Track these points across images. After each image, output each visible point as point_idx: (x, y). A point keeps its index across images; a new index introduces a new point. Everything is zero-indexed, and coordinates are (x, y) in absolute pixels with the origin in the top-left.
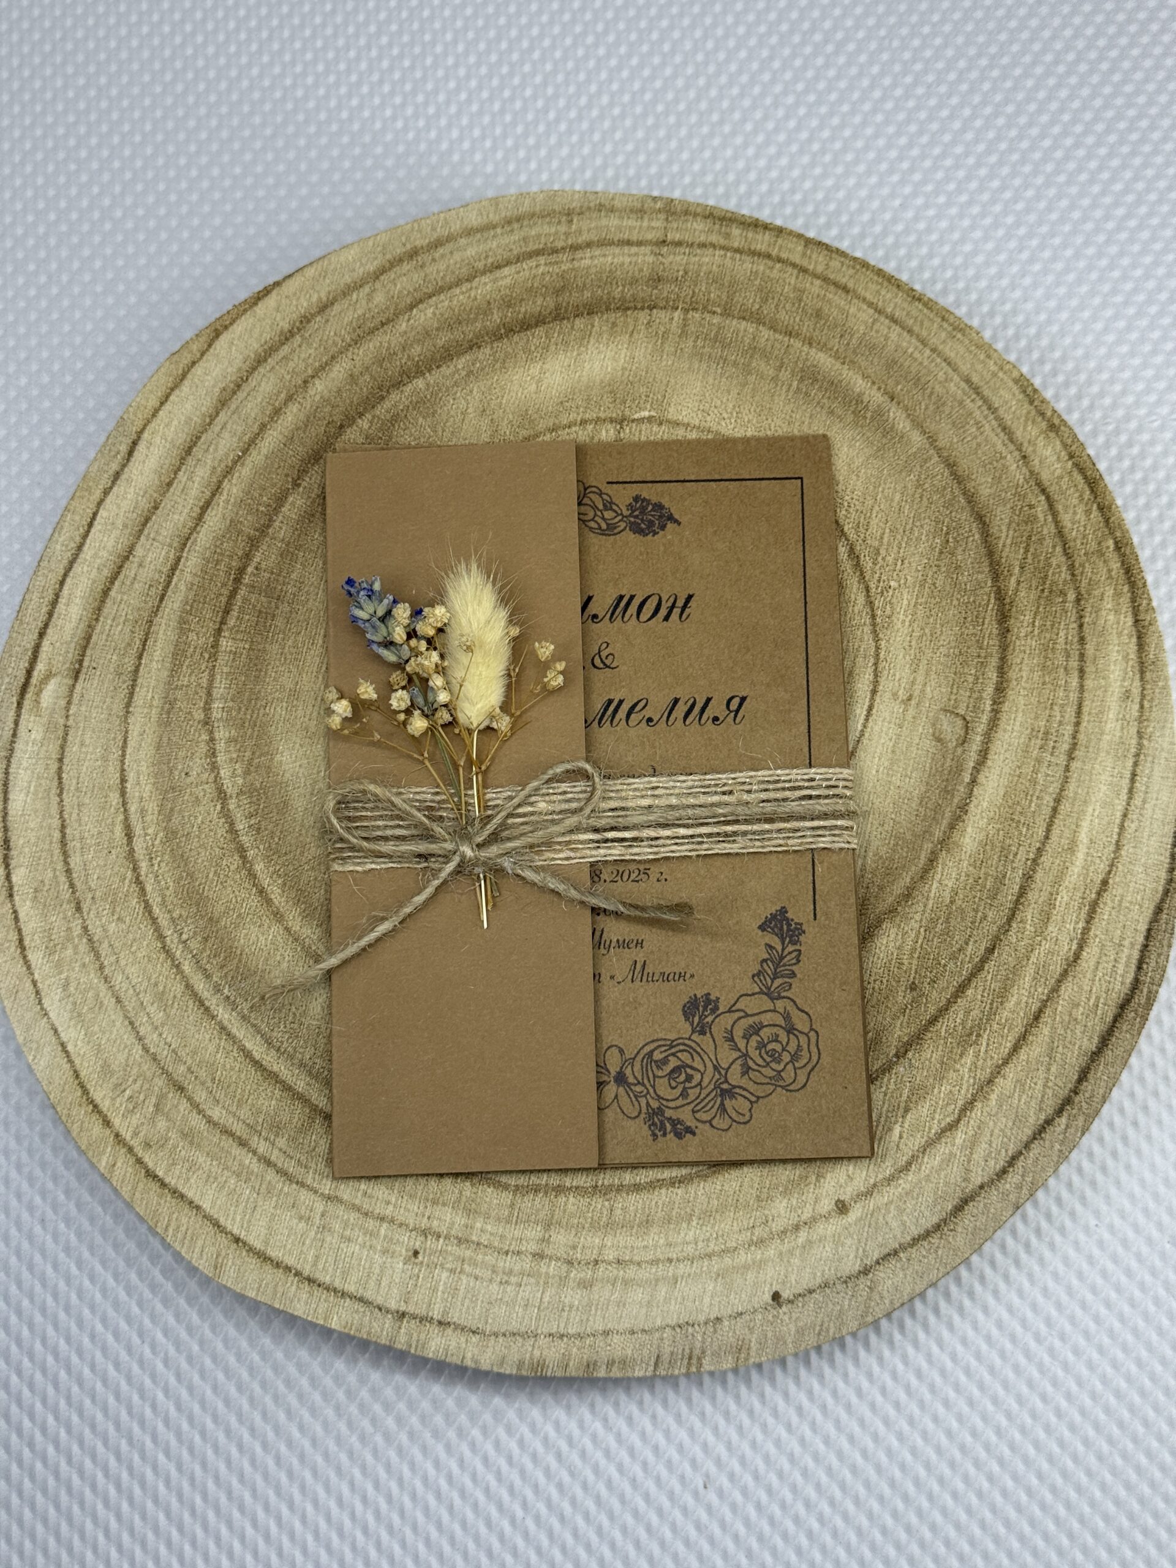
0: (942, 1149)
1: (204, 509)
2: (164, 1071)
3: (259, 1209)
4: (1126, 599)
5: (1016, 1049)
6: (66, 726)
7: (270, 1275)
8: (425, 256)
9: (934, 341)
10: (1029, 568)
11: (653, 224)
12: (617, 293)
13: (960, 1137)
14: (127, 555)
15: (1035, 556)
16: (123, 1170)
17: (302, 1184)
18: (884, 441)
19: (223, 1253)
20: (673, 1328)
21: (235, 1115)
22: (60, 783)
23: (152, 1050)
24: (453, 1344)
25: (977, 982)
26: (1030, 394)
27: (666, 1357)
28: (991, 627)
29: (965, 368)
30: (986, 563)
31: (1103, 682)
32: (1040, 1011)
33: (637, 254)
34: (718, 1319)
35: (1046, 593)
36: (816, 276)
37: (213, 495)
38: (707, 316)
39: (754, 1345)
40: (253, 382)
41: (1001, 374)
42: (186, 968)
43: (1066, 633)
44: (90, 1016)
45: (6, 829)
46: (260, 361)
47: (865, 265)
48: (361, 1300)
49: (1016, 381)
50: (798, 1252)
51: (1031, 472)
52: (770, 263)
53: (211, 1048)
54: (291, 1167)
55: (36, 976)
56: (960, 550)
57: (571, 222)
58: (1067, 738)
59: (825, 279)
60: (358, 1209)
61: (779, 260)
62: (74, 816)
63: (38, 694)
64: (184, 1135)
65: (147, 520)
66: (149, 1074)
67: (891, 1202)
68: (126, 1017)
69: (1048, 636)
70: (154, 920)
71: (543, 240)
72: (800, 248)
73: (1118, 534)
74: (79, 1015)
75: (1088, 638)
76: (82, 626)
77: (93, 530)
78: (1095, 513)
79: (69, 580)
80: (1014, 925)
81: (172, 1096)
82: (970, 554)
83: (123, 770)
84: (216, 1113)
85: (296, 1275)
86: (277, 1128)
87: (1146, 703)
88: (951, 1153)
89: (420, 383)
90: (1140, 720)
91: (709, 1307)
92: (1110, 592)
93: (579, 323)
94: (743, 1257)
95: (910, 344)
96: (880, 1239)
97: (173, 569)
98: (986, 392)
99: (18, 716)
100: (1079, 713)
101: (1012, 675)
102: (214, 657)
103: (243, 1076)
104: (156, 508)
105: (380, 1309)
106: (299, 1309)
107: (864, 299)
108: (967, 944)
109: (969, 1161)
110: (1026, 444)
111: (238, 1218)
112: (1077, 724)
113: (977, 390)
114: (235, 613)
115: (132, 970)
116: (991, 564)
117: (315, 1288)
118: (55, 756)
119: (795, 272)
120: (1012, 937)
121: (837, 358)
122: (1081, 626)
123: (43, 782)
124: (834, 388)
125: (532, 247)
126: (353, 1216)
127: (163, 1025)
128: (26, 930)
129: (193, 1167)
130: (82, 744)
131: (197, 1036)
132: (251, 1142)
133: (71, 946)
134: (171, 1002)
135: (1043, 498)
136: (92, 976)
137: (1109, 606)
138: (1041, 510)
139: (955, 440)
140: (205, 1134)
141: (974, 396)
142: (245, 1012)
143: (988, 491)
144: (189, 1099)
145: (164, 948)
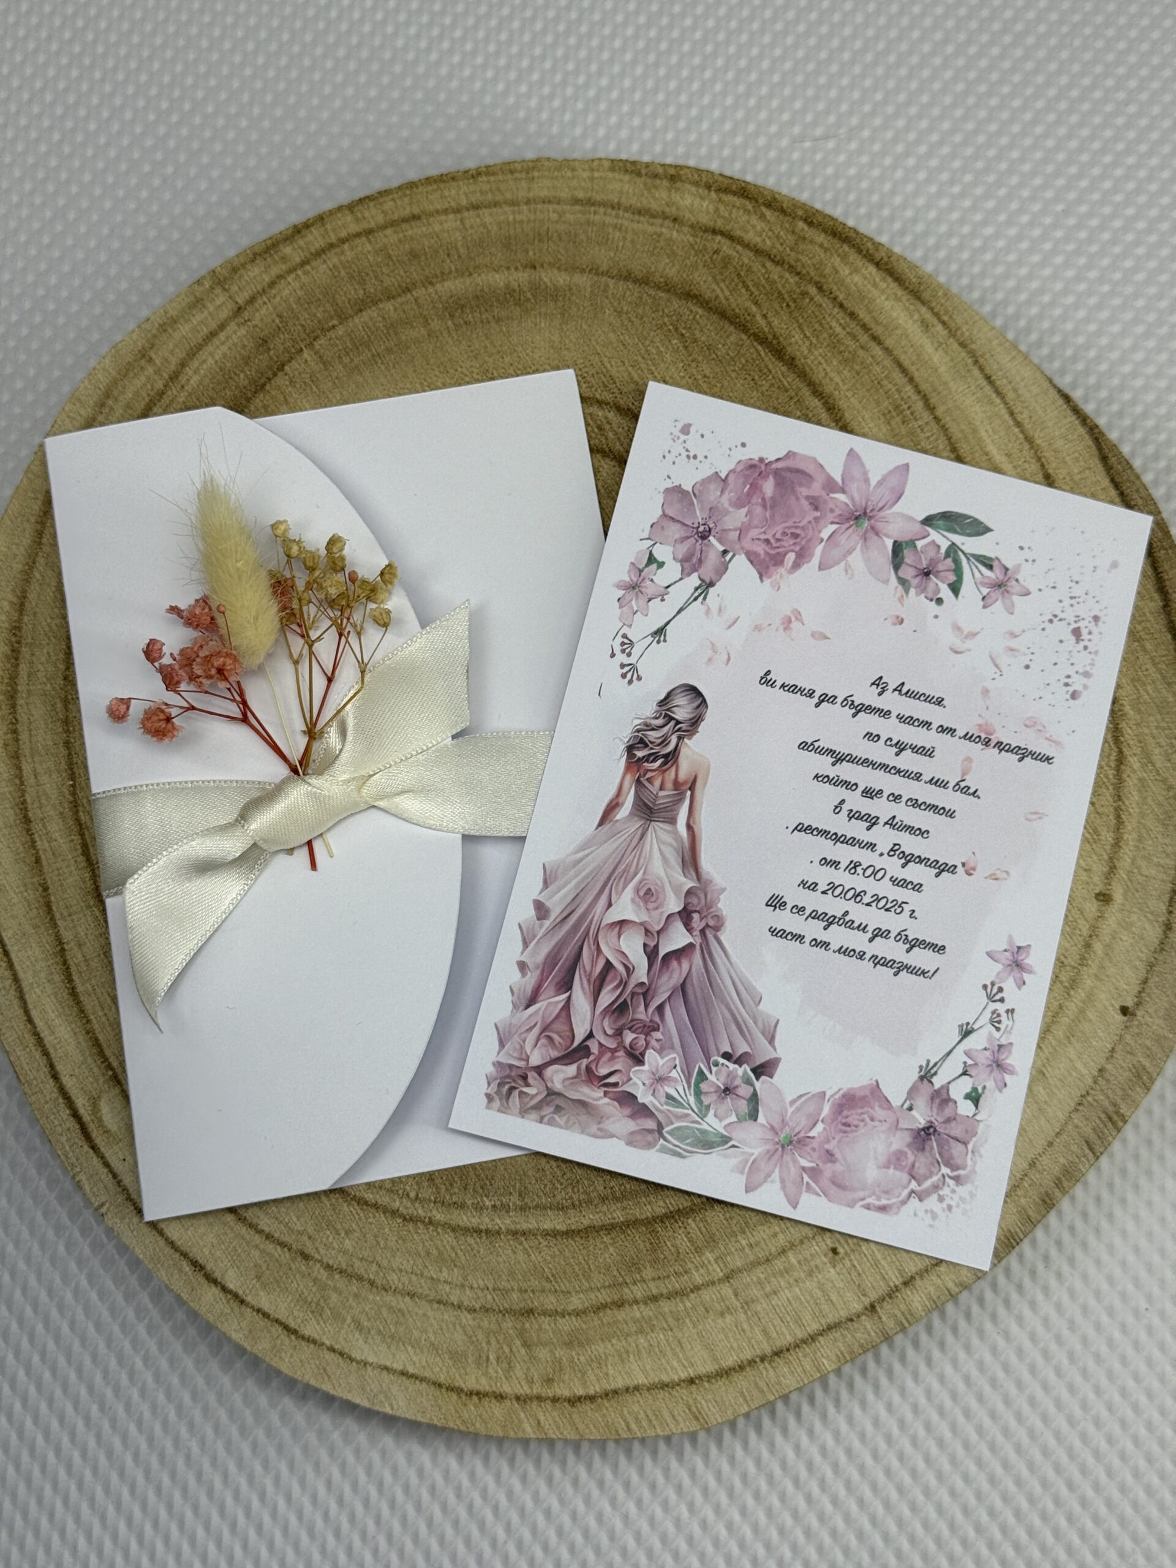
0: (1131, 783)
2: (505, 1312)
3: (684, 1340)
4: (853, 256)
7: (741, 1381)
9: (522, 194)
10: (762, 298)
11: (218, 302)
12: (242, 380)
13: (1134, 762)
14: (61, 951)
15: (757, 285)
16: (549, 1419)
17: (697, 1288)
18: (560, 304)
19: (691, 1402)
20: (1076, 1110)
21: (592, 1290)
23: (477, 1306)
24: (932, 1289)
26: (631, 168)
27: (1093, 1137)
28: (779, 368)
29: (564, 194)
30: (727, 325)
31: (899, 332)
33: (227, 338)
34: (1100, 1070)
35: (793, 305)
36: (384, 227)
38: (331, 334)
39: (1146, 1063)
40: (23, 717)
41: (596, 174)
42: (439, 1216)
43: (837, 322)
44: (401, 1329)
45: (185, 1255)
46: (12, 696)
47: (412, 185)
48: (830, 1328)
49: (612, 169)
50: (1107, 963)
51: (692, 226)
52: (337, 250)
53: (521, 1256)
54: (675, 1284)
55: (328, 1343)
56: (698, 334)
57: (150, 360)
58: (915, 397)
59: (392, 225)
60: (756, 1264)
61: (343, 241)
63: (101, 1124)
64: (569, 1344)
65: (48, 906)
66: (493, 1327)
67: (1134, 860)
68: (431, 1301)
69: (825, 335)
70: (376, 1206)
71: (144, 394)
72: (349, 218)
73: (800, 213)
74: (392, 1337)
75: (856, 310)
76: (81, 1038)
77: (13, 956)
78: (768, 213)
79: (34, 1013)
81: (531, 1325)
82: (708, 329)
84: (576, 1302)
85: (762, 1360)
86: (634, 1265)
87: (946, 318)
88: (1140, 780)
90: (952, 333)
91: (1086, 1070)
92: (837, 261)
94: (1072, 1007)
95: (507, 214)
96: (1154, 893)
98: (598, 197)
99: (102, 1157)
100: (904, 371)
101: (829, 388)
103: (567, 1253)
104: (46, 889)
105: (852, 1320)
106: (790, 1382)
107: (437, 212)
109: (1159, 774)
110: (667, 210)
111: (675, 1363)
112: (911, 380)
113: (590, 202)
115: (396, 1262)
116: (731, 323)
117: (787, 1355)
119: (364, 239)
121: (460, 273)
122: (841, 306)
124: (482, 300)
126: (760, 1273)
127: (465, 1278)
128: (282, 1315)
129: (599, 1361)
131: (500, 1259)
132: (625, 1297)
133: (330, 1292)
134: (454, 1255)
135: (719, 237)
136: (371, 1297)
137: (847, 272)
138: (727, 247)
139: (612, 254)
140: (584, 1326)
141: (592, 209)
142: (518, 1203)
143: (674, 269)
144: (545, 1313)
145: (405, 1219)
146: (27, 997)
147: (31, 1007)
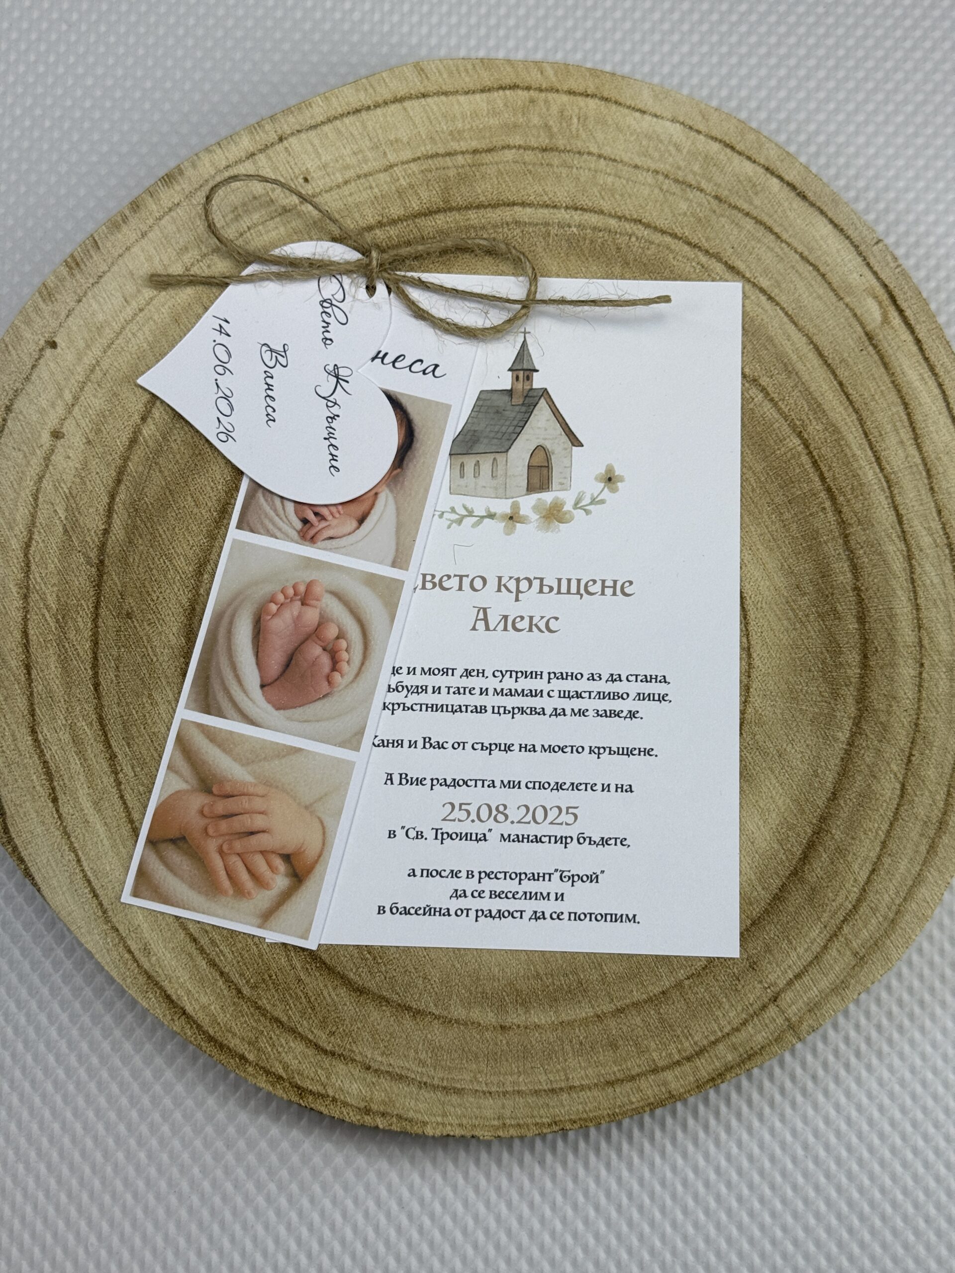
0: (20, 528)
1: (899, 517)
2: (565, 151)
3: (427, 123)
4: (205, 1021)
5: (25, 633)
6: (841, 299)
7: (386, 94)
8: (931, 833)
9: (509, 1103)
10: (294, 985)
11: (794, 1008)
13: (16, 545)
14: (917, 438)
15: (298, 998)
16: (533, 76)
17: (414, 160)
18: (480, 989)
19: (426, 81)
20: (104, 273)
21: (497, 163)
22: (808, 261)
23: (585, 156)
25: (88, 657)
27: (93, 252)
29: (470, 1100)
30: (328, 961)
32: (29, 673)
33: (786, 972)
34: (79, 301)
35: (266, 977)
36: (641, 1075)
37: (903, 532)
39: (42, 305)
41: (439, 1119)
42: (613, 223)
43: (228, 959)
44: (644, 143)
45: (812, 205)
48: (315, 127)
49: (425, 1124)
50: (63, 383)
51: (353, 1060)
52: (684, 1054)
53: (550, 189)
54: (432, 164)
55: (701, 137)
57: (855, 954)
59: (632, 1078)
60: (366, 175)
61: (678, 1063)
62: (777, 250)
63: (880, 303)
64: (515, 126)
65: (929, 476)
66: (573, 141)
67: (28, 464)
68: (622, 161)
69: (241, 945)
70: (663, 232)
71: (859, 921)
72: (673, 1087)
73: (250, 1069)
74: (651, 138)
75: (208, 969)
76: (898, 369)
78: (281, 1072)
79: (937, 391)
80: (94, 717)
81: (545, 141)
83: (777, 304)
84: (509, 155)
85: (369, 108)
86: (462, 178)
87: (127, 956)
88: (11, 528)
89: (843, 736)
90: (122, 939)
91: (92, 303)
92: (221, 1018)
93: (776, 883)
95: (525, 1083)
96: (15, 436)
97: (878, 460)
98: (439, 1095)
99: (878, 278)
102: (793, 427)
104: (932, 489)
105: (298, 131)
106: (349, 91)
107: (590, 1089)
108: (116, 676)
110: (375, 1079)
111: (435, 108)
113: (446, 1090)
114: (809, 466)
115: (646, 191)
117: (350, 110)
118: (829, 275)
119: (661, 1064)
120: (89, 708)
121: (571, 1023)
122: (222, 974)
123: (820, 253)
124: (552, 998)
125: (864, 909)
126: (366, 168)
128: (736, 158)
129: (493, 113)
130: (819, 297)
131: (567, 189)
132: (471, 156)
133: (698, 172)
134: (603, 193)
135: (328, 1049)
136: (667, 166)
137: (213, 1007)
138: (322, 1038)
139: (429, 1036)
140: (503, 137)
141: (445, 1084)
142: (550, 228)
143: (372, 1019)
144: (533, 149)
145: (640, 221)
146: (944, 404)
147: (940, 397)
